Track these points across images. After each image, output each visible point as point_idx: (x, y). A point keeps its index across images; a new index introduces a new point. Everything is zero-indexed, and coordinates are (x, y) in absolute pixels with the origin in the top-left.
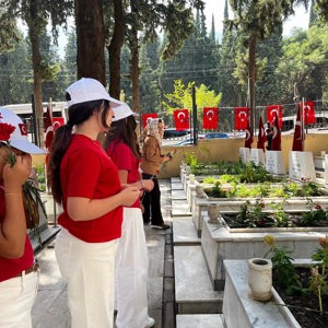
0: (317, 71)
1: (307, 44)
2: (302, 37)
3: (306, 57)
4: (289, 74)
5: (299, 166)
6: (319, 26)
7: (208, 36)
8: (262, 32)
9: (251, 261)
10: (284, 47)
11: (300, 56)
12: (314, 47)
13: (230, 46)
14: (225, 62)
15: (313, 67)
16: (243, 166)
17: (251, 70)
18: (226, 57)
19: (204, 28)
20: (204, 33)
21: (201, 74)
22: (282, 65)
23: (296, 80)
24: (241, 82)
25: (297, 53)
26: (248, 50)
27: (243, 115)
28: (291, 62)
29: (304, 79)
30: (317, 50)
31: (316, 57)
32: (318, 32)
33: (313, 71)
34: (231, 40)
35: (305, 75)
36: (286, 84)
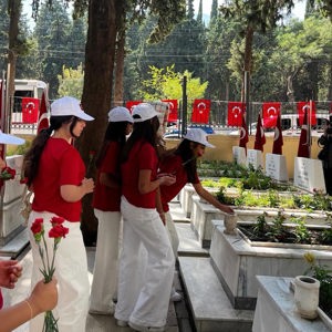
0: (313, 65)
1: (304, 36)
2: (298, 28)
3: (302, 50)
4: (283, 66)
5: (306, 174)
6: (317, 17)
7: (195, 18)
8: (264, 25)
9: (298, 278)
10: (278, 37)
11: (295, 48)
12: (311, 39)
13: (219, 31)
14: (213, 48)
15: (310, 61)
16: (240, 168)
17: (247, 62)
18: (215, 43)
19: (191, 10)
20: (191, 15)
21: (185, 59)
22: (276, 56)
23: (290, 73)
24: (235, 74)
25: (292, 45)
26: (244, 40)
27: (237, 110)
28: (286, 53)
29: (298, 73)
30: (314, 43)
31: (313, 50)
32: (316, 24)
33: (309, 65)
34: (220, 25)
35: (300, 68)
36: (279, 76)
